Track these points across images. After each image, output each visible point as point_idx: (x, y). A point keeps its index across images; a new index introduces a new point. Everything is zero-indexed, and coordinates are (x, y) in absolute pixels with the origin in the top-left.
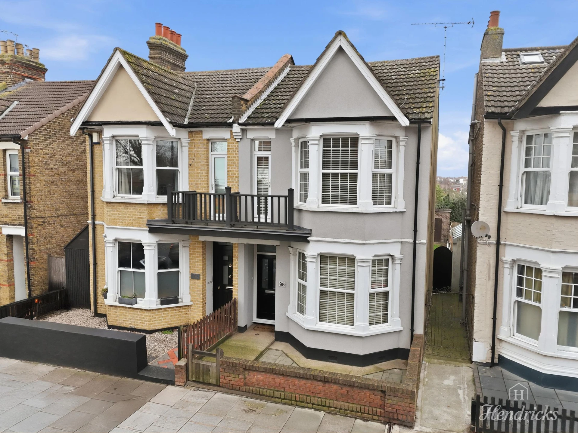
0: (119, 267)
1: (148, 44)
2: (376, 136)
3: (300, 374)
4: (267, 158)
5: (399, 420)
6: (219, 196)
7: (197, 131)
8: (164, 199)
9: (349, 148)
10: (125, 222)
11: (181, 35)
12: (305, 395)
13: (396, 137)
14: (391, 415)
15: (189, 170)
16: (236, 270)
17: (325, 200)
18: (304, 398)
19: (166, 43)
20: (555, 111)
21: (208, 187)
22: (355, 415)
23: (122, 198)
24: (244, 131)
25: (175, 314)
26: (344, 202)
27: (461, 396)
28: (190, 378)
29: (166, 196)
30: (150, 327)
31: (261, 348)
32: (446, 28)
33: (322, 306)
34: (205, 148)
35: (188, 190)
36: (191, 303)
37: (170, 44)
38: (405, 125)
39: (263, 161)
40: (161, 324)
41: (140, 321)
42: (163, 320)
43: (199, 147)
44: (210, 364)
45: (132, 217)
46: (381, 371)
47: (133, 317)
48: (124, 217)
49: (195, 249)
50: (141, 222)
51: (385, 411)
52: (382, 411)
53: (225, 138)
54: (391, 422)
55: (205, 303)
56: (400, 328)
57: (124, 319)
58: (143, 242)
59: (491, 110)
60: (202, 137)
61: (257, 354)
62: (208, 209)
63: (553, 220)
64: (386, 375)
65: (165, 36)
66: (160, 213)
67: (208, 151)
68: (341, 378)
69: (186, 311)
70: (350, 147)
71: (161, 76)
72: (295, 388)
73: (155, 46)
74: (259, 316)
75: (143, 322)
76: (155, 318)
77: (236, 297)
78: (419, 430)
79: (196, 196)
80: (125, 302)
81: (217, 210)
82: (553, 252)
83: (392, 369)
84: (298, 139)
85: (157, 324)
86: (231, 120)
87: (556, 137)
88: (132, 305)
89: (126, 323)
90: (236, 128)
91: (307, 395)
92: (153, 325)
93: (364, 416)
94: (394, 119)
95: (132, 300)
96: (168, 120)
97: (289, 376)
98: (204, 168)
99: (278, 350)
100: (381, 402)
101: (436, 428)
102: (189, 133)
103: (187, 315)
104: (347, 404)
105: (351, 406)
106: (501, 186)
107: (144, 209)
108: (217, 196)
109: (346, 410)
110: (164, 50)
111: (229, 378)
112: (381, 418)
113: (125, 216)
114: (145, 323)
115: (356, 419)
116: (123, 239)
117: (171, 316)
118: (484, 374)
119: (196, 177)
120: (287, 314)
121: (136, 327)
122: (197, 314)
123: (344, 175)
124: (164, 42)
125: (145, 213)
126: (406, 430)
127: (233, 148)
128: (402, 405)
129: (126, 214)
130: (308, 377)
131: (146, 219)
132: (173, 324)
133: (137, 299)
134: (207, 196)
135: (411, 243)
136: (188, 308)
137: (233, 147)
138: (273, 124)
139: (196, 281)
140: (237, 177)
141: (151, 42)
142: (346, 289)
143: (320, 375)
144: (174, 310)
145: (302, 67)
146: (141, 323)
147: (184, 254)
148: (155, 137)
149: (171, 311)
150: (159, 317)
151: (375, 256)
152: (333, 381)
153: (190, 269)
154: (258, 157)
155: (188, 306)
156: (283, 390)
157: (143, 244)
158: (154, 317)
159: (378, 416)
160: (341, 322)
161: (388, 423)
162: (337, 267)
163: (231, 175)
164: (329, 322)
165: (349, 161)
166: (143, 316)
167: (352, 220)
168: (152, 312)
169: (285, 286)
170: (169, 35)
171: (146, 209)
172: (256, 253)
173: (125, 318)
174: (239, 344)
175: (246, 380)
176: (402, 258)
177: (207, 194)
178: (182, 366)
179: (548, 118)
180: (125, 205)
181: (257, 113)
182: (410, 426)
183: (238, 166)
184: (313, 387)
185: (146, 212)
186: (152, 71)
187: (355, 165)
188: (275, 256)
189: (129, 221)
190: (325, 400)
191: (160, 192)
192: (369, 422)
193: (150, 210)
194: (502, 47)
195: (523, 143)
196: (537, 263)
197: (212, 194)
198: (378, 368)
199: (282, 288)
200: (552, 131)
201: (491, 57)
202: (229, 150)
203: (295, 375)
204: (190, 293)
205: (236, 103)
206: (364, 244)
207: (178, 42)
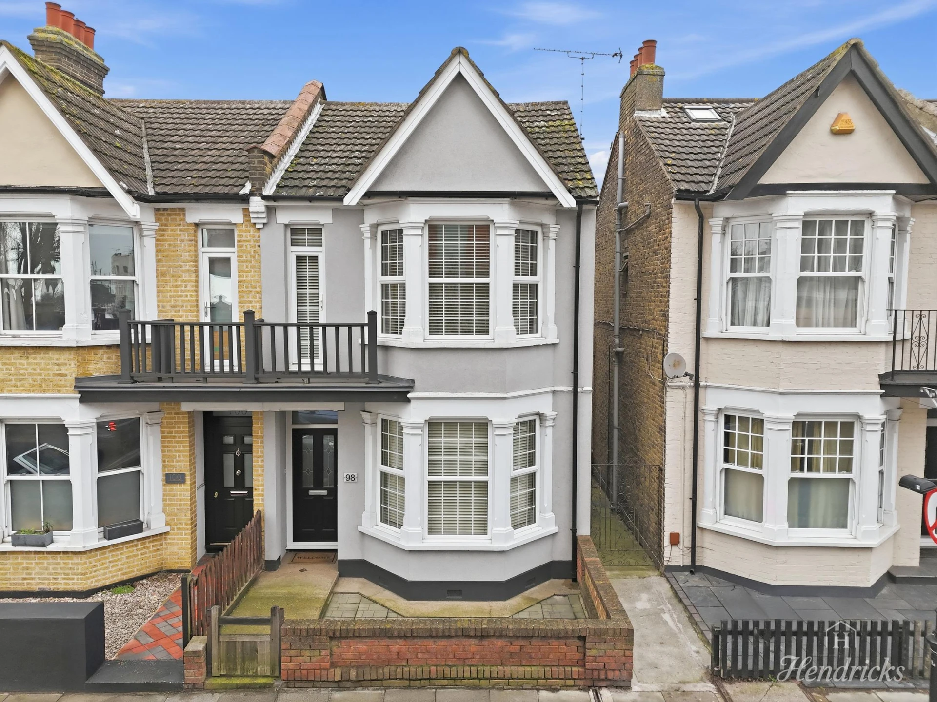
0: (8, 475)
1: (30, 40)
2: (518, 222)
3: (437, 630)
4: (314, 259)
5: (609, 680)
6: (221, 327)
7: (173, 209)
8: (113, 336)
9: (474, 242)
10: (23, 385)
11: (95, 31)
12: (446, 665)
13: (542, 225)
14: (596, 673)
15: (158, 281)
16: (260, 459)
17: (435, 329)
18: (445, 672)
19: (70, 42)
20: (780, 191)
21: (198, 311)
22: (535, 685)
23: (14, 337)
24: (270, 210)
25: (135, 553)
26: (467, 331)
27: (671, 623)
28: (215, 672)
29: (118, 331)
30: (86, 584)
31: (323, 594)
32: (583, 59)
33: (432, 507)
34: (191, 241)
35: (156, 319)
36: (168, 529)
37: (77, 45)
38: (569, 206)
39: (307, 264)
40: (107, 576)
41: (63, 576)
42: (112, 567)
43: (179, 238)
44: (258, 640)
45: (40, 375)
46: (537, 603)
47: (47, 569)
48: (21, 375)
49: (174, 427)
50: (61, 383)
51: (585, 669)
52: (581, 670)
53: (233, 222)
54: (595, 685)
55: (195, 526)
56: (554, 529)
57: (25, 576)
58: (68, 421)
59: (684, 186)
60: (184, 220)
61: (320, 605)
62: (197, 352)
63: (781, 348)
64: (547, 608)
65: (65, 28)
66: (101, 364)
67: (196, 246)
68: (510, 627)
69: (157, 545)
70: (476, 240)
71: (88, 102)
72: (426, 656)
73: (49, 47)
74: (296, 539)
75: (71, 576)
76: (96, 566)
77: (261, 508)
78: (639, 690)
79: (172, 328)
80: (28, 542)
81: (217, 353)
82: (781, 394)
83: (551, 596)
84: (376, 226)
85: (99, 578)
86: (247, 189)
87: (781, 228)
88: (44, 546)
89: (28, 583)
90: (257, 204)
91: (450, 664)
92: (91, 580)
93: (550, 684)
94: (550, 196)
95: (43, 538)
96: (125, 186)
97: (417, 636)
98: (190, 276)
99: (351, 593)
100: (578, 656)
101: (662, 682)
102: (157, 212)
103: (159, 553)
104: (521, 669)
105: (528, 671)
106: (699, 300)
107: (68, 356)
108: (217, 328)
109: (520, 679)
110: (66, 56)
111: (300, 659)
112: (578, 682)
113: (22, 372)
114: (73, 579)
115: (538, 690)
116: (19, 419)
117: (128, 557)
118: (687, 584)
119: (172, 294)
120: (360, 528)
121: (52, 588)
122: (179, 549)
123: (467, 288)
124: (66, 40)
125: (70, 365)
126: (621, 694)
127: (249, 241)
128: (614, 654)
129: (26, 369)
130: (453, 634)
131: (74, 376)
132: (132, 572)
133: (54, 533)
134: (197, 329)
135: (568, 392)
136: (161, 539)
137: (249, 238)
138: (341, 199)
139: (177, 488)
140: (259, 293)
141: (38, 37)
142: (473, 474)
143: (473, 627)
144: (132, 546)
145: (343, 104)
146: (64, 579)
147: (151, 439)
148: (89, 218)
149: (127, 547)
150: (103, 564)
151: (519, 417)
152: (497, 634)
153: (164, 466)
154: (297, 257)
155: (161, 534)
156: (404, 664)
157: (66, 426)
158: (93, 564)
159: (574, 679)
160: (465, 530)
161: (590, 687)
162: (458, 440)
163: (245, 289)
164: (446, 533)
165: (474, 264)
166: (70, 566)
167: (483, 362)
168: (89, 555)
169: (356, 479)
170: (72, 28)
171: (72, 356)
172: (290, 427)
173: (27, 574)
174: (277, 591)
175: (334, 656)
176: (555, 417)
177: (197, 324)
178: (200, 651)
179: (768, 200)
180: (22, 352)
181: (292, 178)
182: (626, 687)
183: (260, 272)
184: (461, 650)
185: (73, 363)
186: (71, 93)
187: (484, 270)
188: (336, 429)
189: (31, 382)
190: (482, 667)
191: (100, 323)
192: (561, 691)
193: (80, 359)
194: (662, 94)
195: (727, 235)
196: (758, 412)
197: (206, 324)
198: (529, 599)
199: (351, 485)
200: (774, 219)
201: (648, 108)
202: (241, 243)
203: (428, 634)
204: (164, 511)
205: (256, 160)
206: (505, 399)
207: (89, 42)
